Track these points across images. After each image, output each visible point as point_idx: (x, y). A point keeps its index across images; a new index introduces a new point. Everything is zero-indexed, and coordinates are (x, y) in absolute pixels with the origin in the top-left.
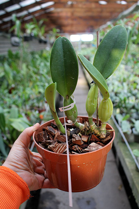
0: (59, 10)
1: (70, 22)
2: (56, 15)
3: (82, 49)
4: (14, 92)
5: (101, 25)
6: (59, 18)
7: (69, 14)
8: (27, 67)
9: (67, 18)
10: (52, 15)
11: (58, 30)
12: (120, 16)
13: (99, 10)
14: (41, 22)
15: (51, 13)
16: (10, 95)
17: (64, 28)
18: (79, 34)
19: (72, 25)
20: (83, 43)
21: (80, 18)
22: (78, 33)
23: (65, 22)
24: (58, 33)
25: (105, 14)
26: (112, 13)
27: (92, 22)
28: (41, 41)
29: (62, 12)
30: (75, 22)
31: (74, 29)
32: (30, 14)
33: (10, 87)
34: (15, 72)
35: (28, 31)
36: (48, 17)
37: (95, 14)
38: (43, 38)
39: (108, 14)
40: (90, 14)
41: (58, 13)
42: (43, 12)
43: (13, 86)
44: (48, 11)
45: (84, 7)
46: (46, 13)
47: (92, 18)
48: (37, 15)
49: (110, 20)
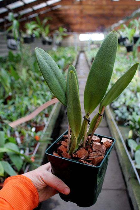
0: (66, 7)
1: (79, 20)
2: (63, 13)
3: (92, 49)
4: (10, 102)
5: (112, 23)
6: (67, 16)
7: (78, 12)
8: (28, 71)
9: (76, 16)
10: (60, 13)
11: (65, 30)
12: (134, 14)
13: (111, 7)
14: (45, 21)
15: (57, 10)
16: (6, 106)
17: (72, 27)
18: (89, 34)
19: (81, 23)
20: (93, 43)
21: (90, 16)
22: (87, 32)
23: (74, 20)
24: (64, 32)
25: (117, 12)
26: (124, 10)
27: (103, 21)
28: (44, 42)
29: (69, 9)
30: (84, 20)
31: (83, 27)
32: (34, 12)
33: (6, 96)
34: (13, 78)
35: (29, 32)
36: (55, 15)
37: (106, 12)
38: (47, 39)
39: (120, 12)
40: (100, 12)
41: (66, 10)
42: (49, 10)
43: (10, 94)
44: (54, 8)
45: (94, 4)
46: (52, 11)
47: (103, 16)
48: (42, 12)
49: (122, 19)
